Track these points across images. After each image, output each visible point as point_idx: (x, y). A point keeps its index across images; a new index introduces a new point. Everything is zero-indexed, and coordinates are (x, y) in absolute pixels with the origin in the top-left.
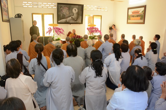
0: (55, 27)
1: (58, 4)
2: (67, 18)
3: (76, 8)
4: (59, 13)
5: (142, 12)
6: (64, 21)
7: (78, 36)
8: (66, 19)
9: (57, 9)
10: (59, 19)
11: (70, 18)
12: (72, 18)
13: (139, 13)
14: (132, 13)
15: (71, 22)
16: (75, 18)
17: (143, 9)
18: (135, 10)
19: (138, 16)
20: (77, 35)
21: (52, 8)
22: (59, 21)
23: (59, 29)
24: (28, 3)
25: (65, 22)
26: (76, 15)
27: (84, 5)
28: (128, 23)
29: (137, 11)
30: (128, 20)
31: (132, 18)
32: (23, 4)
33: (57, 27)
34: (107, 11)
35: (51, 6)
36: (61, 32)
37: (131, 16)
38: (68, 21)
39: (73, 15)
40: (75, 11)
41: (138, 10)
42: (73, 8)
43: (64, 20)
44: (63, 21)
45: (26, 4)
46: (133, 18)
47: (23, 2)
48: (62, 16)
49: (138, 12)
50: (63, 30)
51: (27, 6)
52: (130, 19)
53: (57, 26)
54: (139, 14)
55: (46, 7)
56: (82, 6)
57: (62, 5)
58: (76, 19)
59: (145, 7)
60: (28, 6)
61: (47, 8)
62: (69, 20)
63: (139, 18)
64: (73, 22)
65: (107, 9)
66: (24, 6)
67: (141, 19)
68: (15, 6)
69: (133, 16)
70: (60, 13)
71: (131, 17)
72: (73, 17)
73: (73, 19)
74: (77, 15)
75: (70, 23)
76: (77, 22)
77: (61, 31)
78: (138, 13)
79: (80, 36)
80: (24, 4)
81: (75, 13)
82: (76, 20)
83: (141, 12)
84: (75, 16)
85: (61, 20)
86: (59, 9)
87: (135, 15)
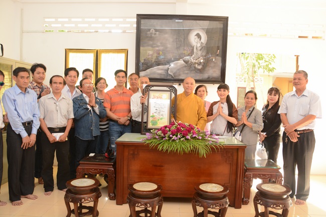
1: (141, 17)
2: (168, 62)
3: (203, 28)
6: (160, 72)
8: (167, 66)
10: (141, 67)
11: (181, 62)
12: (186, 62)
15: (182, 77)
16: (195, 63)
21: (124, 32)
22: (142, 74)
24: (56, 22)
25: (163, 77)
26: (200, 53)
27: (230, 20)
35: (121, 28)
38: (172, 72)
40: (197, 39)
42: (190, 30)
43: (159, 69)
44: (154, 73)
45: (53, 25)
47: (46, 20)
55: (107, 31)
56: (225, 20)
58: (200, 67)
60: (56, 28)
61: (110, 32)
62: (175, 71)
68: (22, 32)
72: (192, 59)
73: (190, 66)
74: (204, 54)
76: (205, 76)
81: (199, 45)
82: (201, 71)
85: (148, 71)
86: (143, 35)
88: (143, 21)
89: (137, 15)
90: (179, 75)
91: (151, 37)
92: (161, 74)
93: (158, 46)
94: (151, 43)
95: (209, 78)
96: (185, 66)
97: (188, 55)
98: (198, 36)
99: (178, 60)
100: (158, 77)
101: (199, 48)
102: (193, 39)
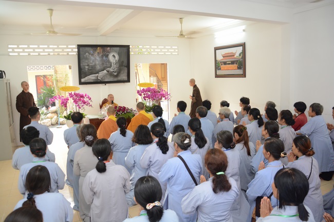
0: (73, 93)
1: (79, 46)
2: (98, 73)
3: (116, 52)
4: (81, 65)
5: (240, 55)
6: (93, 78)
7: (121, 107)
8: (97, 75)
9: (77, 56)
10: (82, 76)
11: (105, 72)
12: (108, 71)
13: (235, 56)
14: (222, 58)
15: (106, 80)
16: (113, 72)
17: (241, 49)
18: (227, 52)
19: (233, 63)
20: (119, 107)
21: (68, 54)
22: (83, 80)
23: (82, 96)
24: (18, 48)
25: (95, 81)
26: (115, 66)
27: (130, 47)
28: (217, 76)
29: (230, 53)
31: (223, 66)
32: (9, 50)
33: (77, 92)
34: (176, 53)
35: (66, 52)
36: (84, 103)
37: (221, 62)
39: (110, 67)
40: (113, 58)
41: (233, 52)
44: (90, 79)
45: (15, 50)
46: (225, 66)
47: (10, 46)
48: (88, 69)
49: (232, 55)
50: (88, 97)
51: (17, 54)
52: (220, 69)
53: (77, 90)
54: (236, 58)
56: (128, 47)
57: (87, 49)
58: (115, 74)
59: (243, 45)
60: (19, 52)
61: (58, 54)
62: (102, 77)
63: (235, 66)
64: (112, 79)
65: (177, 50)
66: (11, 54)
67: (239, 68)
69: (225, 63)
70: (84, 64)
71: (222, 64)
72: (111, 70)
73: (110, 74)
74: (118, 66)
75: (105, 83)
76: (119, 78)
77: (86, 99)
78: (233, 57)
79: (125, 108)
80: (11, 50)
81: (114, 61)
82: (117, 76)
83: (237, 55)
84: (114, 68)
85: (86, 78)
86: (81, 56)
87: (228, 60)
88: (81, 49)
89: (78, 45)
91: (87, 58)
93: (91, 63)
94: (87, 61)
95: (121, 79)
96: (108, 74)
97: (109, 67)
98: (114, 56)
99: (103, 70)
100: (92, 81)
101: (115, 63)
102: (111, 58)
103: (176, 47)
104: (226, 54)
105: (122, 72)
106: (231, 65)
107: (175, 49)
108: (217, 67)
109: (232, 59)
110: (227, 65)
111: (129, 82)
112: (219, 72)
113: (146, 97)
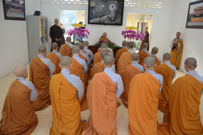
2: (100, 17)
6: (98, 20)
11: (106, 17)
12: (108, 17)
14: (194, 12)
16: (111, 17)
19: (201, 16)
21: (83, 4)
22: (91, 21)
26: (113, 13)
28: (187, 27)
29: (199, 8)
30: (188, 23)
34: (161, 8)
35: (82, 2)
37: (192, 15)
38: (102, 20)
39: (110, 13)
40: (112, 8)
42: (109, 4)
43: (97, 19)
44: (95, 21)
46: (194, 18)
50: (88, 32)
52: (191, 21)
55: (76, 3)
58: (113, 19)
61: (78, 4)
65: (162, 6)
66: (51, 2)
68: (41, 3)
69: (195, 16)
71: (192, 17)
73: (110, 19)
74: (115, 14)
75: (105, 24)
80: (51, 0)
81: (113, 10)
84: (112, 15)
85: (93, 20)
87: (198, 13)
90: (105, 22)
92: (98, 21)
93: (97, 10)
95: (116, 23)
96: (107, 18)
98: (113, 6)
100: (97, 22)
101: (113, 12)
102: (110, 8)
103: (162, 3)
104: (197, 8)
105: (117, 18)
106: (199, 18)
107: (160, 4)
108: (189, 20)
109: (201, 12)
110: (196, 18)
111: (122, 25)
112: (189, 24)
113: (126, 36)
